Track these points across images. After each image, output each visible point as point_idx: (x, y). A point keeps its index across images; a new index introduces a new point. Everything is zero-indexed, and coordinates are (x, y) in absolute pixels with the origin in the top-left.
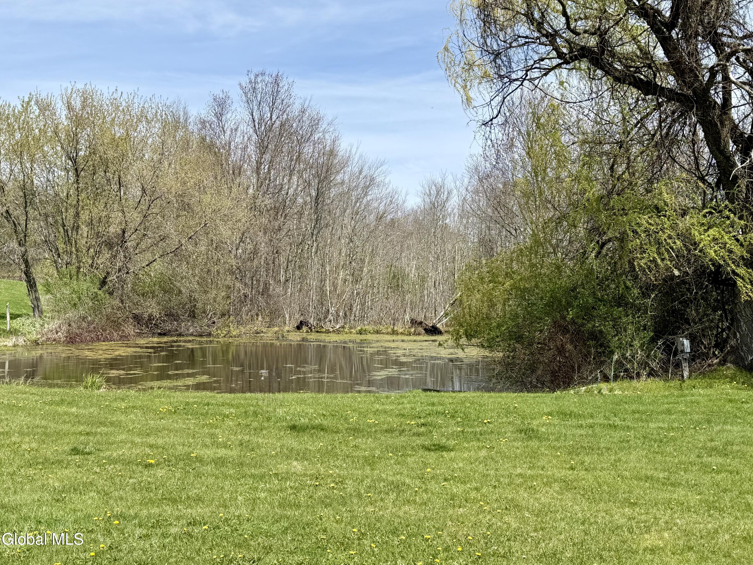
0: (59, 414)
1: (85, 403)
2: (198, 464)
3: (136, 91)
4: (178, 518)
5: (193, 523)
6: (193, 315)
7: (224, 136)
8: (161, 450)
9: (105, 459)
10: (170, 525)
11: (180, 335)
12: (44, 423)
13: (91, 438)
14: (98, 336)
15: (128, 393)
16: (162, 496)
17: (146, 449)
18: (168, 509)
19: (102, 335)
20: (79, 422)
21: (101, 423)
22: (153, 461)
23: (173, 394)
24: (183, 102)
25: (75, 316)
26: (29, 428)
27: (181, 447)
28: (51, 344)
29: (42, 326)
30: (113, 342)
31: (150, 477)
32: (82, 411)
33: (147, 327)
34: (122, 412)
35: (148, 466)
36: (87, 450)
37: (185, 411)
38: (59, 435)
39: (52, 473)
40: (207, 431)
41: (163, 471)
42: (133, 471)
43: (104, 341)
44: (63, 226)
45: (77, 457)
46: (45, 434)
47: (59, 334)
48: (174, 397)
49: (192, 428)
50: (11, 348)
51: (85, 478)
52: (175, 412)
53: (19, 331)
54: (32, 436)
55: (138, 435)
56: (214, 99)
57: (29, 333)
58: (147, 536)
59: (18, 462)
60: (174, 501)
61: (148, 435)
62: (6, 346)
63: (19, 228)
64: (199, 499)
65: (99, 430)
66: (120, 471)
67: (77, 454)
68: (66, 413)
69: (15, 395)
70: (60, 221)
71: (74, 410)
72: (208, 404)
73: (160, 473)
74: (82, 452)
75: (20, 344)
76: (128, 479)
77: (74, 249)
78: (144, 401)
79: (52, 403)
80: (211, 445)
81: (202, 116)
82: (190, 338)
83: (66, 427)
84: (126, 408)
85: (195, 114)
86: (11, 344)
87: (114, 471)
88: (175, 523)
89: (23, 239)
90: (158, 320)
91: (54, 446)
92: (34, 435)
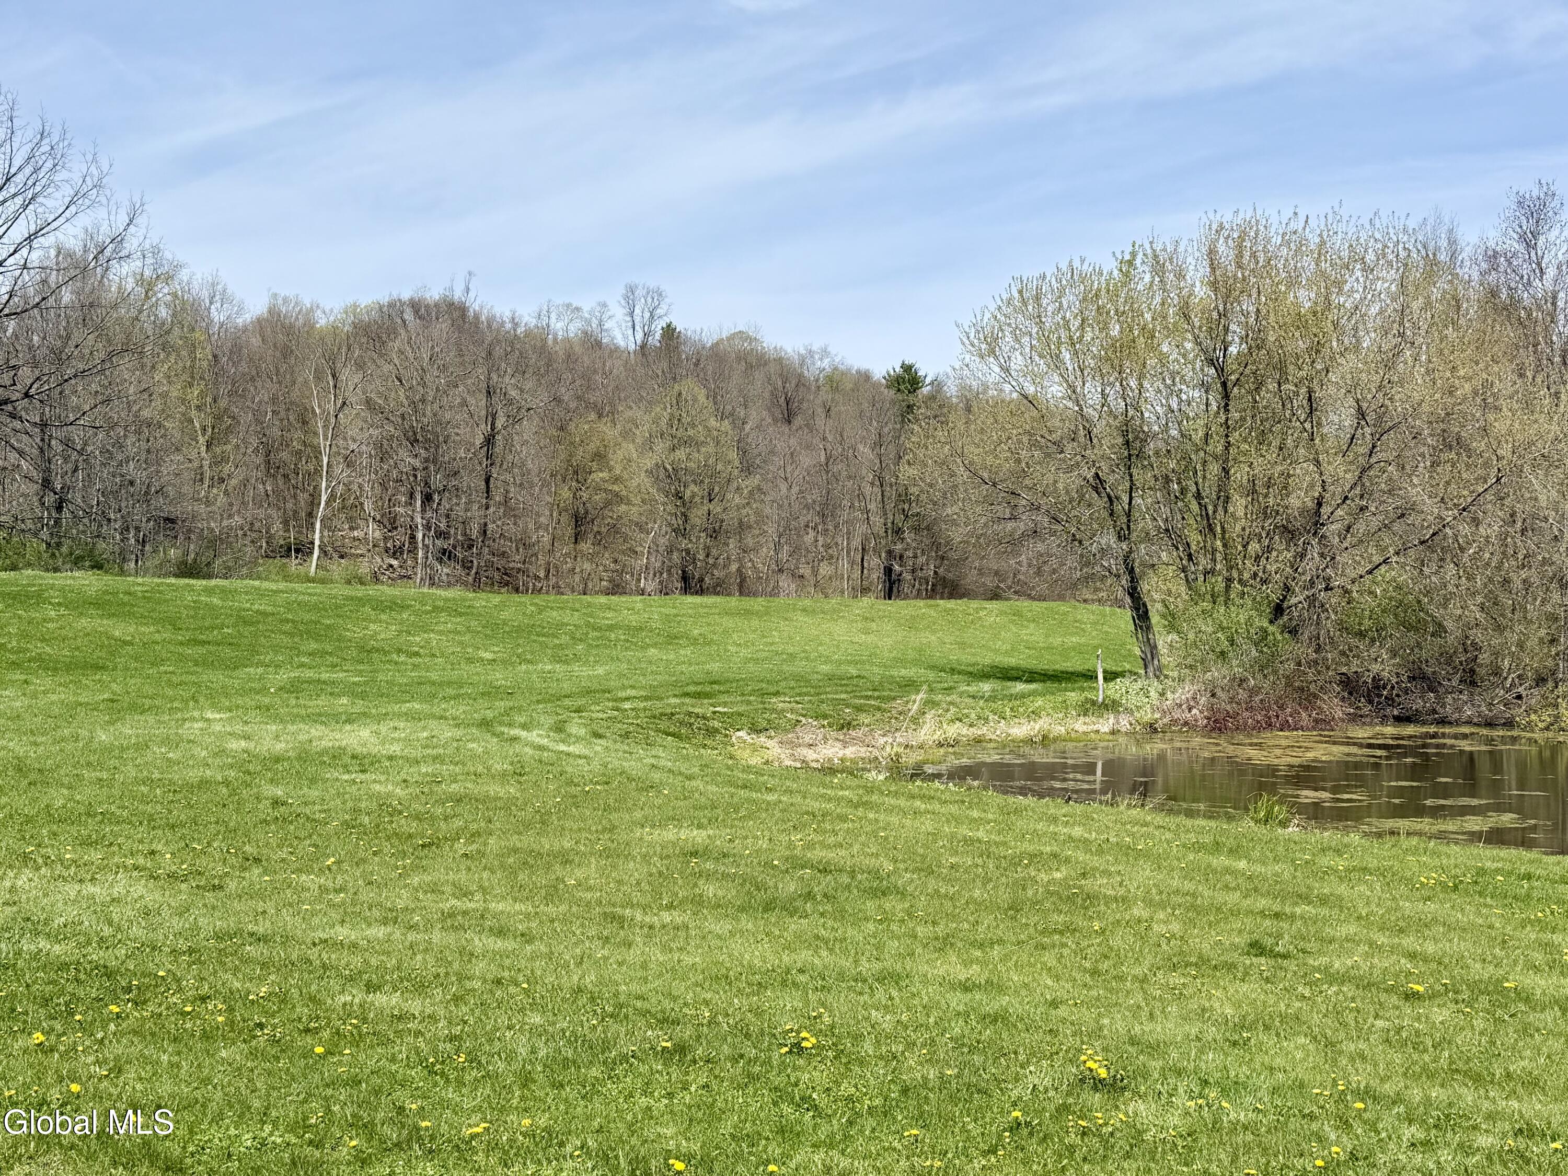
0: (1214, 871)
1: (1262, 853)
2: (1522, 1007)
3: (1336, 209)
4: (1491, 1117)
5: (1526, 1131)
6: (1471, 679)
7: (1541, 280)
8: (1434, 966)
9: (1319, 971)
10: (1475, 1128)
11: (1443, 722)
12: (1189, 886)
13: (1285, 925)
14: (1270, 718)
15: (1346, 840)
16: (1450, 1064)
17: (1403, 961)
18: (1468, 1096)
19: (1278, 716)
20: (1256, 890)
21: (1300, 896)
22: (1421, 989)
23: (1443, 848)
24: (1446, 220)
25: (1225, 677)
26: (1161, 893)
27: (1478, 966)
28: (1180, 731)
29: (1162, 694)
30: (1301, 733)
31: (1418, 1019)
32: (1259, 868)
33: (1370, 702)
34: (1340, 877)
35: (1411, 997)
36: (1279, 949)
37: (1478, 888)
38: (1222, 913)
39: (1217, 986)
40: (1533, 936)
41: (1446, 1013)
42: (1381, 1004)
43: (1282, 730)
44: (1198, 496)
45: (1263, 960)
46: (1193, 907)
47: (1194, 711)
48: (1449, 856)
49: (1498, 925)
50: (1107, 737)
51: (1282, 1005)
52: (1456, 887)
53: (1121, 705)
54: (1169, 910)
55: (1381, 929)
56: (1520, 203)
57: (1139, 708)
58: (1427, 1144)
59: (1149, 957)
60: (1478, 1079)
61: (1401, 931)
62: (1097, 731)
63: (1118, 508)
64: (1533, 1084)
65: (1298, 910)
66: (1353, 999)
67: (1261, 954)
68: (1227, 870)
69: (1129, 827)
70: (1193, 488)
71: (1242, 864)
72: (1529, 877)
73: (1440, 1014)
74: (1271, 951)
75: (1123, 729)
76: (1371, 1020)
77: (1219, 543)
78: (1384, 858)
79: (1198, 847)
80: (1547, 968)
81: (1491, 244)
82: (1466, 730)
83: (1233, 898)
84: (1347, 870)
85: (1474, 240)
86: (1105, 729)
87: (1341, 997)
88: (1484, 1126)
89: (1125, 527)
90: (1393, 688)
91: (1213, 933)
92: (1174, 909)
